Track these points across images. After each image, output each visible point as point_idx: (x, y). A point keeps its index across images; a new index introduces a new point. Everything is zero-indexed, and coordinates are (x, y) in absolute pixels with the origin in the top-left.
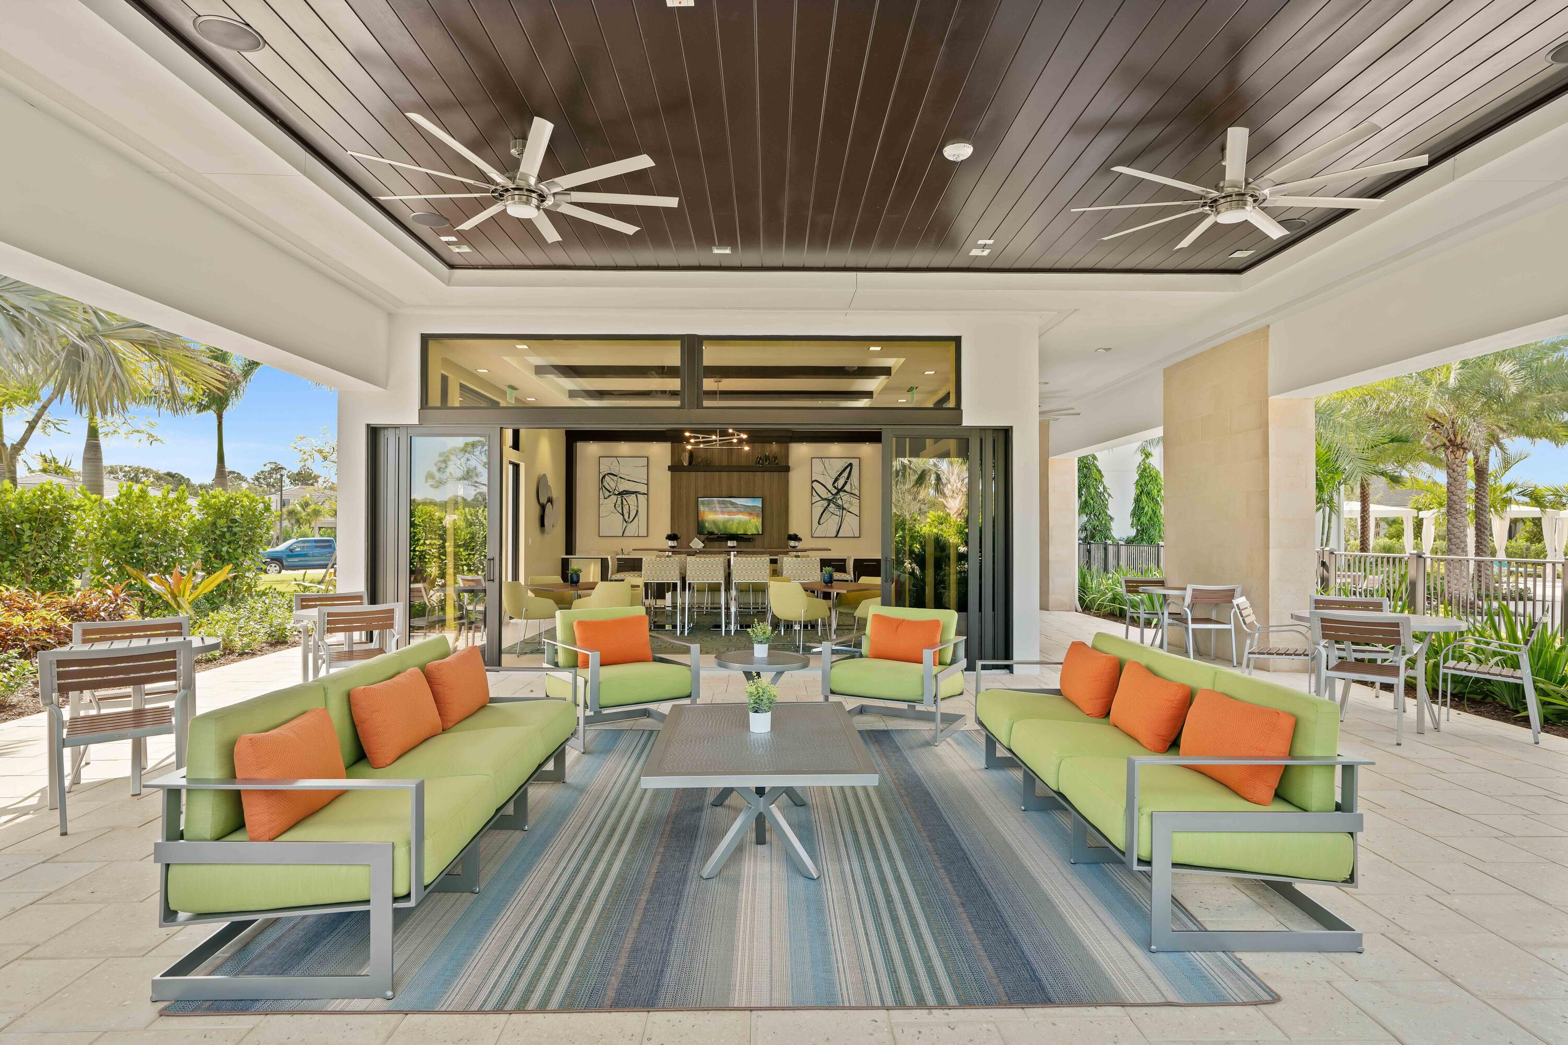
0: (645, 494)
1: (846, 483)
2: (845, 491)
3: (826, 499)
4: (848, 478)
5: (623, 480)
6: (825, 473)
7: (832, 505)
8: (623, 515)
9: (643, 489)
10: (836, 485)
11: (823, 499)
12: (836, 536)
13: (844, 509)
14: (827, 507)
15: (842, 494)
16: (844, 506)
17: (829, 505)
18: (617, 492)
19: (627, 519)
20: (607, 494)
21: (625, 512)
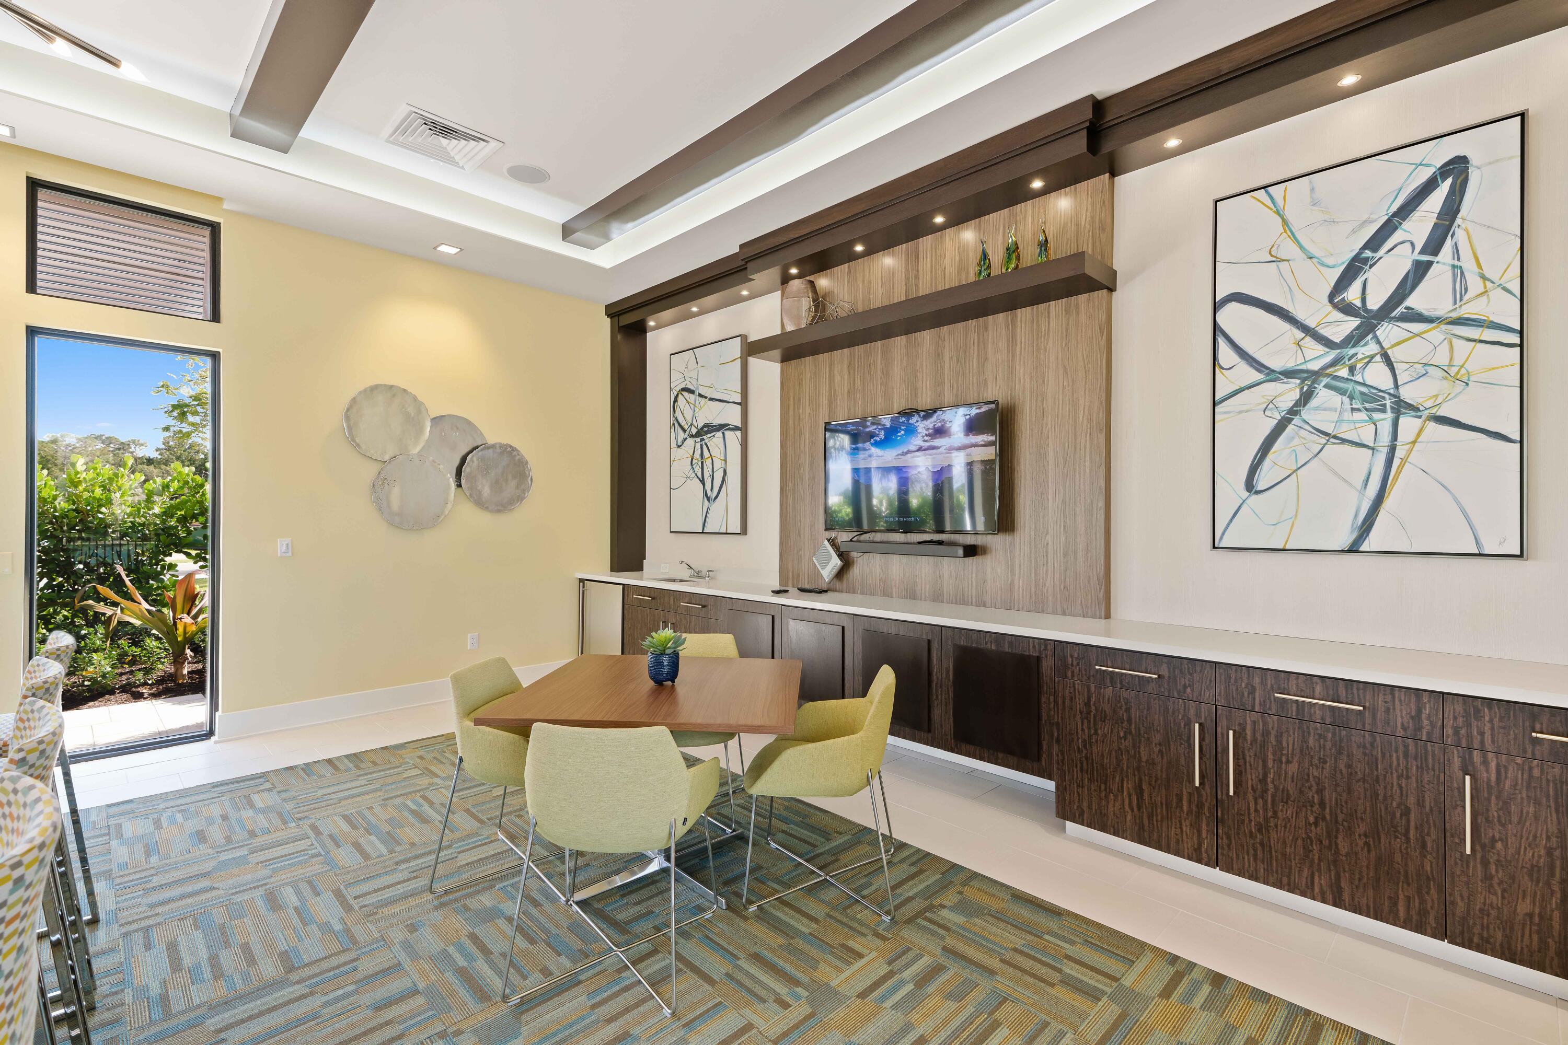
0: (736, 428)
1: (1420, 270)
2: (1414, 317)
3: (1289, 374)
4: (1434, 245)
5: (703, 400)
6: (1288, 249)
7: (1323, 396)
8: (703, 482)
9: (733, 416)
10: (1353, 294)
11: (1271, 375)
12: (1353, 549)
13: (1401, 407)
14: (1294, 411)
15: (1388, 332)
16: (1406, 394)
17: (1306, 397)
18: (694, 431)
19: (709, 493)
20: (681, 435)
21: (707, 475)
